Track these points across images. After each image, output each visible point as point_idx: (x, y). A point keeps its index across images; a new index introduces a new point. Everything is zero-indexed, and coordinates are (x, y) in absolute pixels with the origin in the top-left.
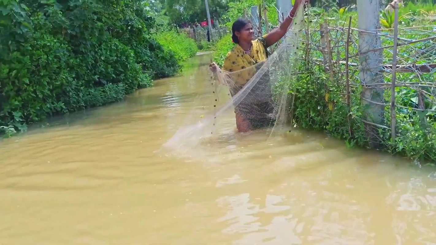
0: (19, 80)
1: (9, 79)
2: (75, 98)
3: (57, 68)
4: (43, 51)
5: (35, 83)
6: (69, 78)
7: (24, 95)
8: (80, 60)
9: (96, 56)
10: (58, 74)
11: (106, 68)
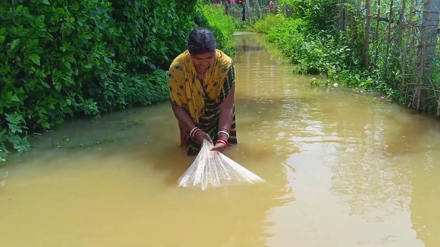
0: (22, 57)
1: (5, 53)
2: (112, 91)
3: (90, 41)
4: (69, 9)
5: (50, 64)
6: (106, 59)
7: (31, 84)
8: (123, 30)
9: (146, 26)
10: (88, 50)
11: (158, 46)
